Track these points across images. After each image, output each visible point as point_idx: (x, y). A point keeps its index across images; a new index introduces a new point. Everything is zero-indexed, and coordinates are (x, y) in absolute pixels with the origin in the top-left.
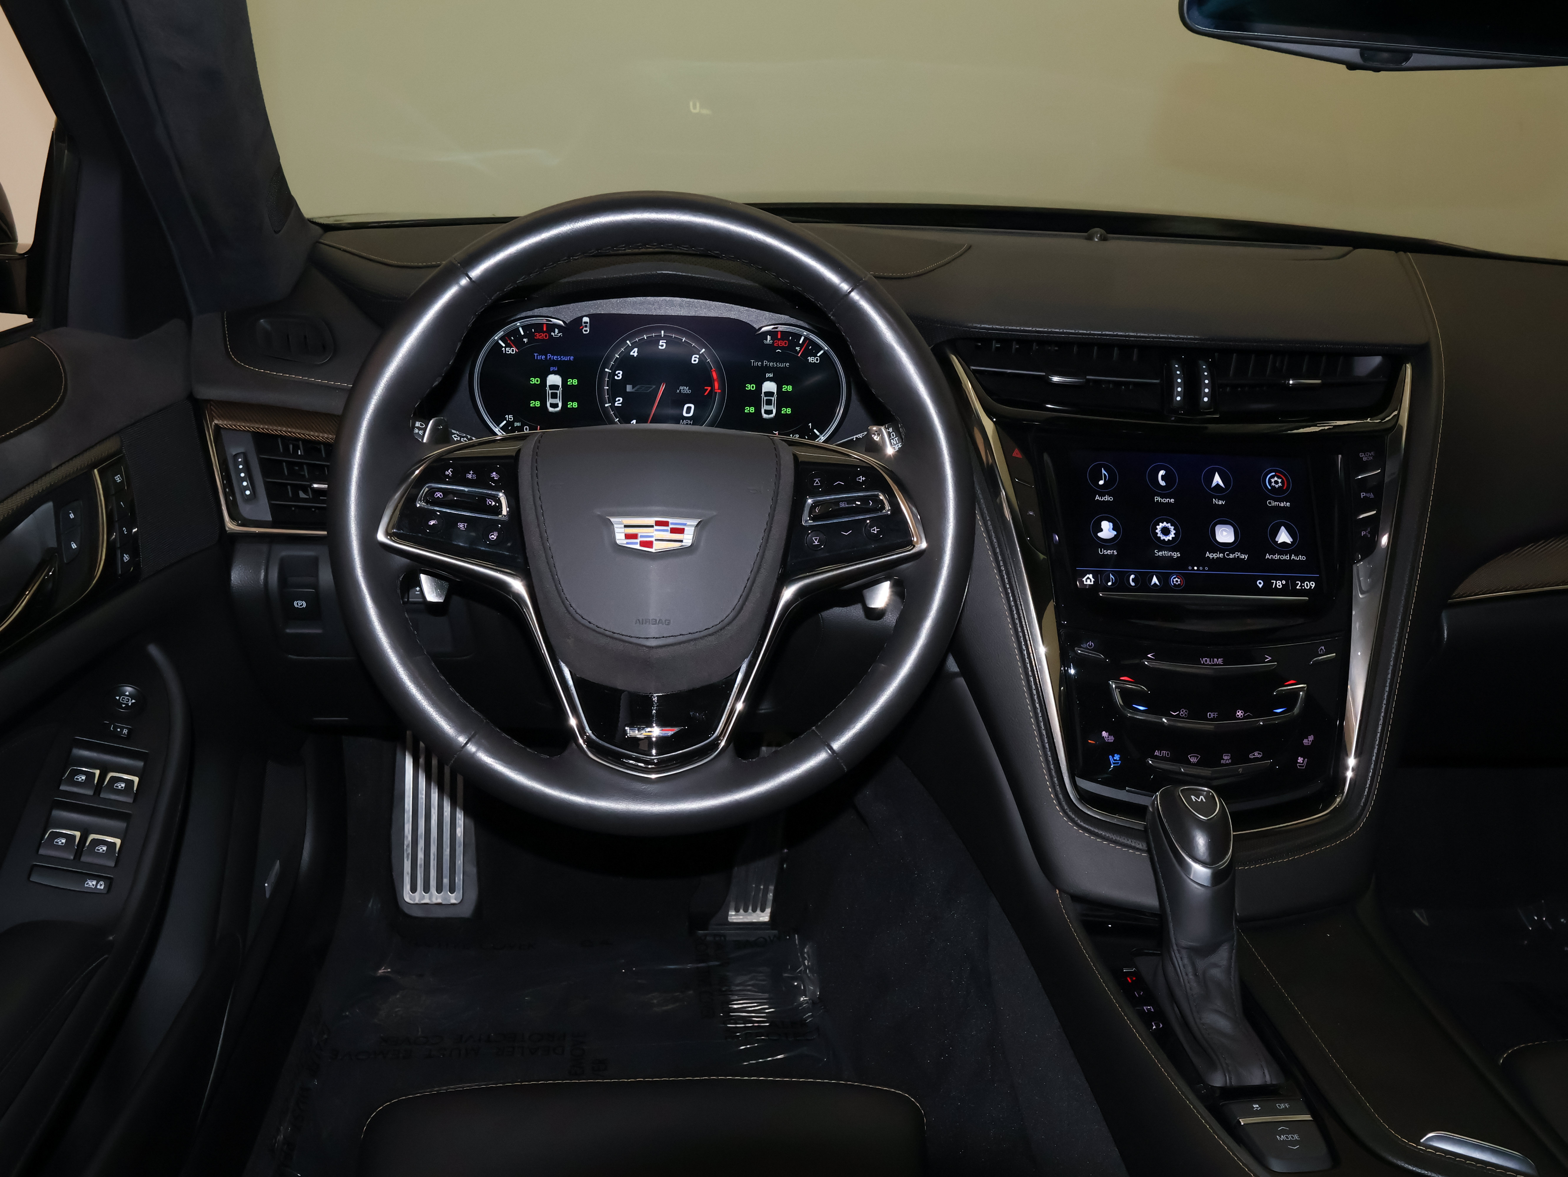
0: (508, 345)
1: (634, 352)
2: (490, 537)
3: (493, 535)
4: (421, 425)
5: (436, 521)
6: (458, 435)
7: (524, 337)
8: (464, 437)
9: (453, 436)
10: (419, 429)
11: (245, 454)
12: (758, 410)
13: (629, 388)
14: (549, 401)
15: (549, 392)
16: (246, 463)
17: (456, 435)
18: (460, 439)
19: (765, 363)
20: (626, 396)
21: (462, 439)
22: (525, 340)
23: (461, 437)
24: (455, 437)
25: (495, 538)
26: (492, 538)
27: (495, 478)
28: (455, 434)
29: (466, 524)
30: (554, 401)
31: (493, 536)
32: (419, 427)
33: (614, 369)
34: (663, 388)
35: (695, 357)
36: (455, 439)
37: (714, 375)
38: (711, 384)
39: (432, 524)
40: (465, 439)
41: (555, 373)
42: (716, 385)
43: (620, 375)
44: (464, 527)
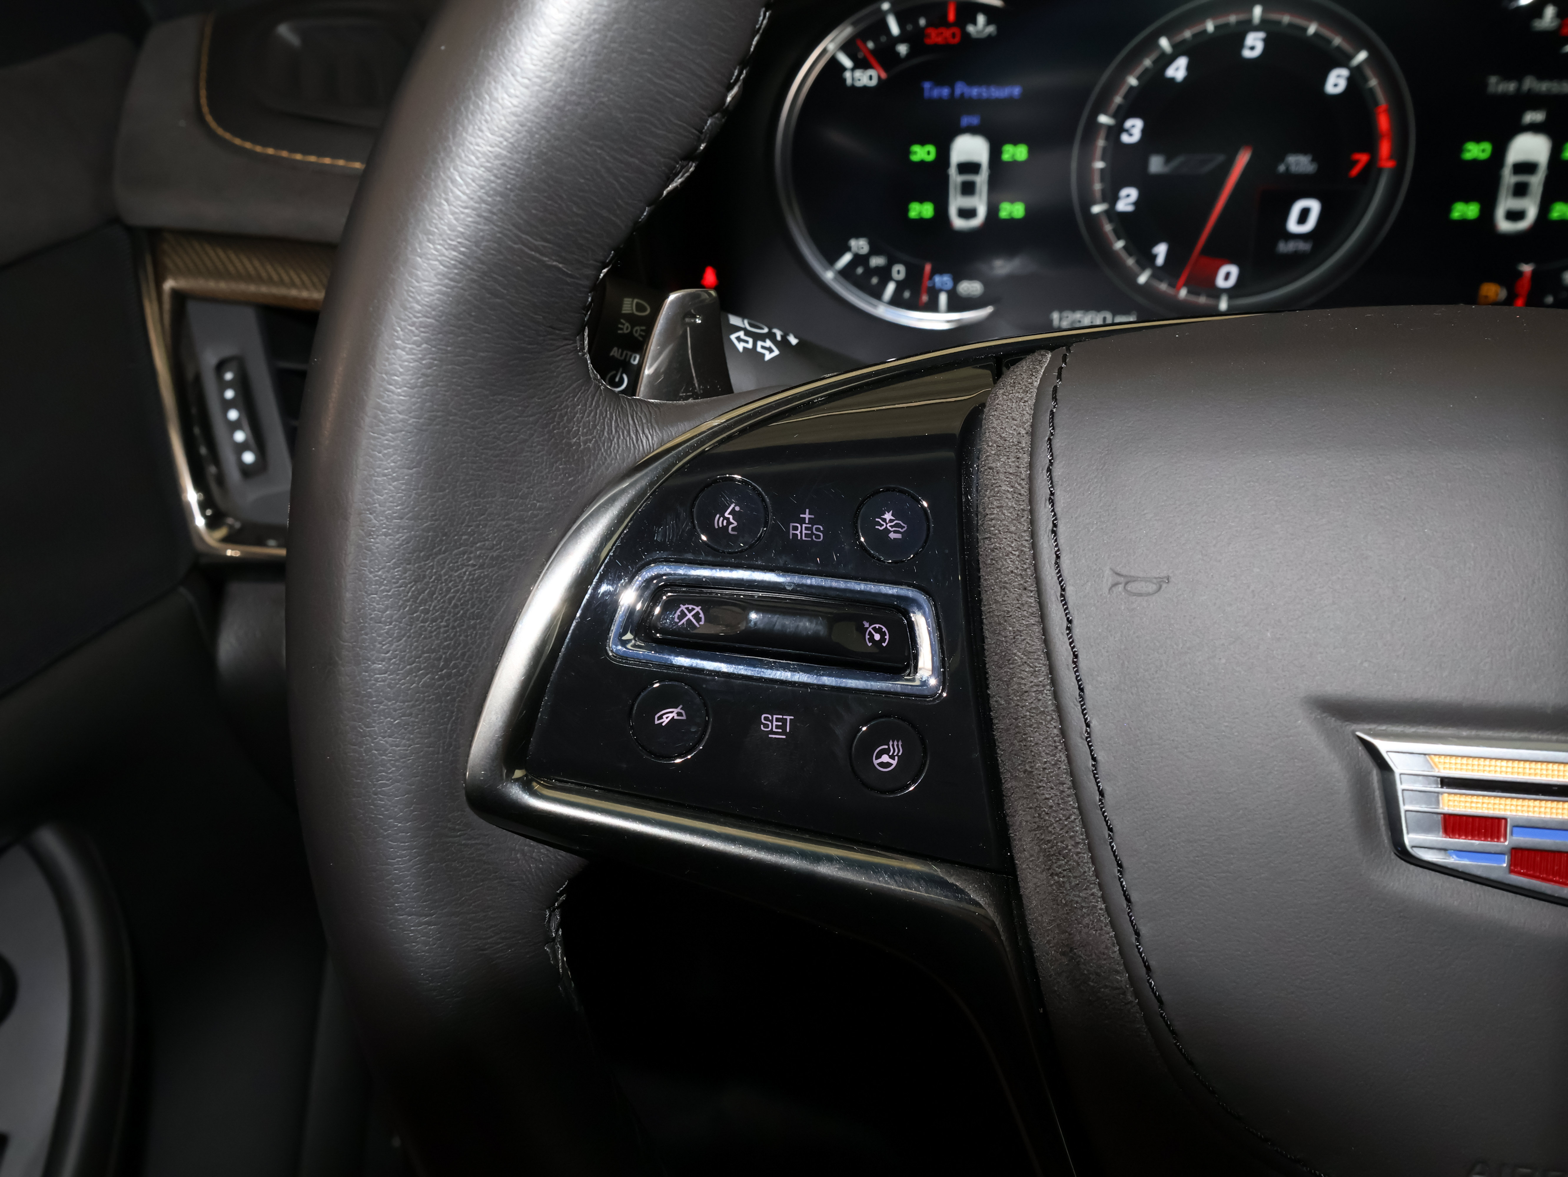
0: (860, 64)
1: (1177, 69)
2: (876, 762)
3: (886, 751)
4: (640, 308)
5: (679, 710)
6: (748, 333)
7: (901, 39)
8: (763, 337)
9: (733, 337)
10: (633, 320)
11: (239, 363)
12: (1488, 212)
13: (1156, 164)
14: (956, 202)
15: (955, 178)
16: (243, 385)
17: (741, 334)
18: (755, 345)
19: (1529, 83)
20: (1145, 183)
21: (760, 344)
22: (903, 49)
23: (757, 337)
24: (739, 339)
25: (894, 763)
26: (882, 765)
27: (892, 536)
28: (737, 329)
29: (788, 718)
30: (967, 202)
31: (885, 758)
32: (632, 314)
33: (1122, 115)
34: (1243, 158)
35: (1339, 76)
36: (740, 346)
37: (1383, 122)
38: (1369, 144)
39: (665, 721)
40: (768, 343)
41: (973, 130)
42: (1385, 148)
43: (1134, 129)
44: (783, 727)
